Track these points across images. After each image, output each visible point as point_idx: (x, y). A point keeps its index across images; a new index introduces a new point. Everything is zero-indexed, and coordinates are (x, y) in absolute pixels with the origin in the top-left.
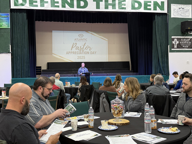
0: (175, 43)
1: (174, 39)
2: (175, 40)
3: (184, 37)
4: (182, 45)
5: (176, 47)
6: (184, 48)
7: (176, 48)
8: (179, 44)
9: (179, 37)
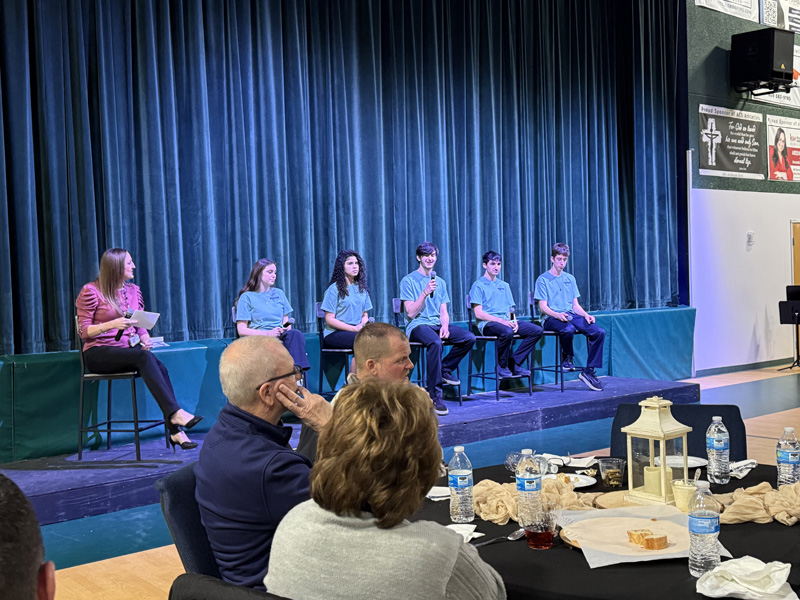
0: (712, 139)
2: (709, 127)
3: (737, 112)
5: (712, 161)
8: (722, 146)
9: (722, 111)
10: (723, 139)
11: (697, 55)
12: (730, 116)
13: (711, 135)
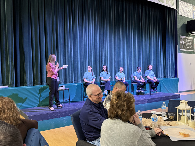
0: (182, 43)
1: (181, 38)
2: (182, 40)
3: (188, 37)
4: (187, 45)
5: (182, 47)
6: (188, 49)
7: (182, 49)
8: (185, 44)
9: (185, 37)
10: (185, 43)
11: (179, 25)
12: (186, 38)
13: (182, 42)
